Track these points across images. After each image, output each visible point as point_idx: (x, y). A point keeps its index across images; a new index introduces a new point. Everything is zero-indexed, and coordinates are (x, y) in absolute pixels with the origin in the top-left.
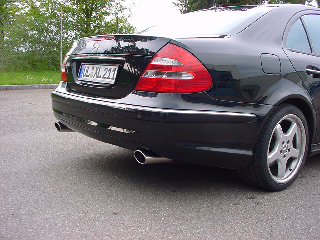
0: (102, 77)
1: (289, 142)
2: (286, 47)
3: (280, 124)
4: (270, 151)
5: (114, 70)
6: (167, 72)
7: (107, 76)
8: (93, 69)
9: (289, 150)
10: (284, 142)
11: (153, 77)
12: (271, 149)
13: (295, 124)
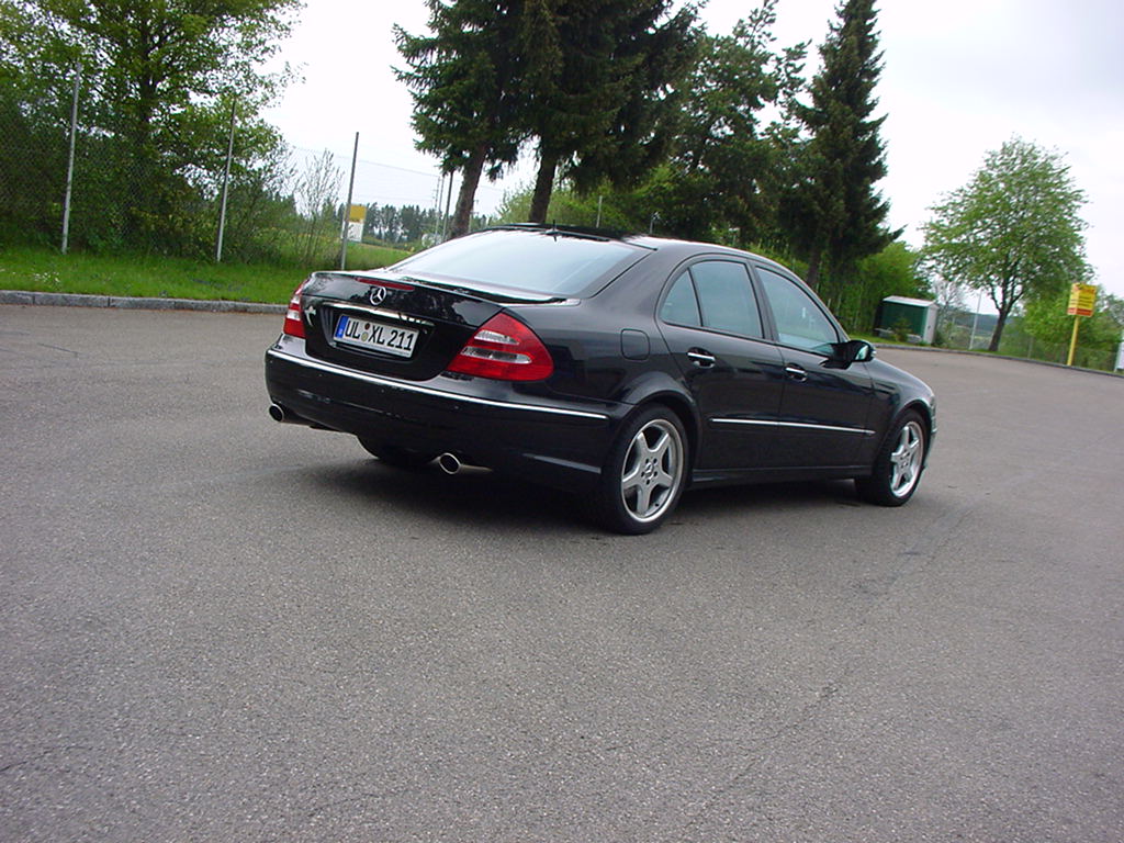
0: (386, 343)
1: (655, 461)
2: (660, 319)
3: (644, 432)
4: (626, 473)
5: (411, 337)
6: (494, 351)
7: (395, 343)
8: (367, 327)
9: (656, 474)
10: (647, 461)
11: (473, 355)
12: (629, 469)
13: (667, 435)
